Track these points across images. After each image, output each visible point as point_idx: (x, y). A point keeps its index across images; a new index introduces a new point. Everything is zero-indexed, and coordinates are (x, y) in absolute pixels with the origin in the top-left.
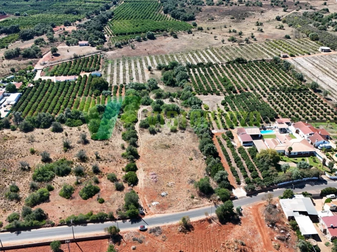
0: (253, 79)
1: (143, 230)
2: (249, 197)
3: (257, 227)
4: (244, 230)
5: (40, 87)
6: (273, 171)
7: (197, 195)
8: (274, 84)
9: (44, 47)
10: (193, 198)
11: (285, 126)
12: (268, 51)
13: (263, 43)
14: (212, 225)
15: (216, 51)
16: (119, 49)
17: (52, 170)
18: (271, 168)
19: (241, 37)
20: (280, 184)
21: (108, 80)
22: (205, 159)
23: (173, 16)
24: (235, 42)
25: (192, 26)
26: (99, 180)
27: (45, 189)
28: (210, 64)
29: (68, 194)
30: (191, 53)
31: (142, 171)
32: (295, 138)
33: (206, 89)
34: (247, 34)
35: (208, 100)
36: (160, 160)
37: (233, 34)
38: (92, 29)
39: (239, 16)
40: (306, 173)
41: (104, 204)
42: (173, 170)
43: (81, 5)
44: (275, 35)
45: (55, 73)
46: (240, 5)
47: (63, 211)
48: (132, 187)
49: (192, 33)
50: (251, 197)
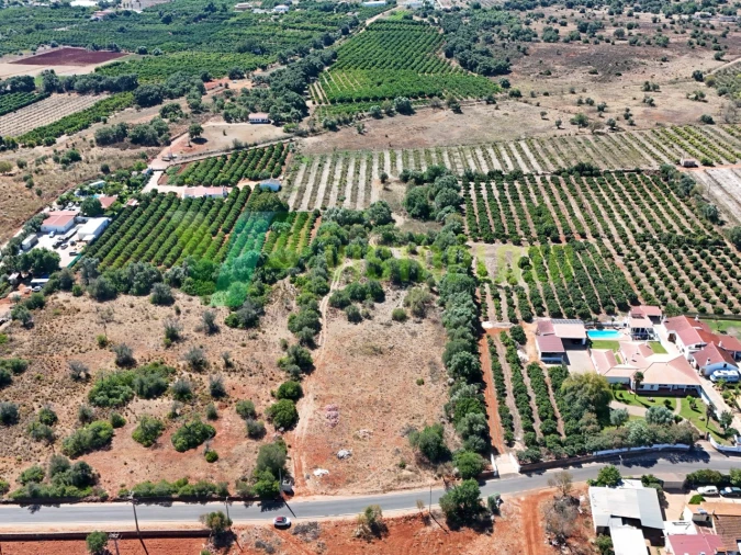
0: (603, 213)
1: (282, 526)
2: (524, 476)
3: (524, 542)
4: (494, 547)
5: (150, 208)
6: (589, 423)
7: (413, 461)
8: (649, 226)
9: (177, 122)
10: (403, 466)
11: (646, 323)
12: (654, 150)
13: (648, 133)
14: (429, 529)
15: (537, 146)
16: (331, 133)
17: (130, 384)
18: (588, 416)
19: (600, 116)
20: (600, 453)
21: (291, 203)
22: (451, 385)
23: (463, 63)
24: (585, 126)
25: (500, 86)
26: (219, 412)
27: (108, 423)
28: (517, 175)
29: (150, 436)
30: (483, 148)
31: (312, 400)
32: (664, 352)
33: (494, 230)
34: (616, 108)
35: (492, 255)
36: (354, 379)
37: (584, 110)
38: (281, 89)
39: (609, 69)
40: (661, 432)
41: (215, 464)
42: (376, 402)
43: (273, 35)
44: (679, 114)
45: (186, 180)
46: (617, 42)
47: (132, 472)
48: (282, 433)
49: (494, 103)
50: (530, 475)
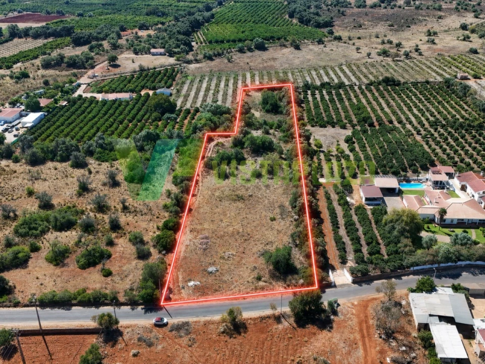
0: (405, 109)
1: (160, 325)
2: (356, 285)
3: (358, 336)
4: (334, 340)
6: (406, 246)
7: (267, 276)
8: (438, 116)
9: (100, 54)
10: (259, 279)
11: (443, 178)
12: (438, 70)
13: (433, 60)
14: (280, 326)
15: (354, 68)
16: (208, 61)
17: (48, 221)
18: (405, 241)
19: (398, 50)
20: (416, 268)
21: (179, 104)
22: (295, 220)
23: (301, 21)
24: (387, 56)
25: (327, 34)
26: (116, 241)
27: (26, 248)
28: (341, 85)
29: (59, 258)
30: (316, 70)
31: (188, 232)
32: (458, 196)
33: (325, 119)
34: (408, 46)
35: (325, 135)
36: (222, 217)
37: (387, 46)
38: (174, 33)
39: (404, 23)
40: (464, 251)
41: (109, 279)
42: (238, 233)
43: (171, 5)
44: (454, 48)
45: (104, 89)
46: (406, 8)
47: (42, 284)
48: (164, 255)
49: (323, 44)
50: (361, 286)
